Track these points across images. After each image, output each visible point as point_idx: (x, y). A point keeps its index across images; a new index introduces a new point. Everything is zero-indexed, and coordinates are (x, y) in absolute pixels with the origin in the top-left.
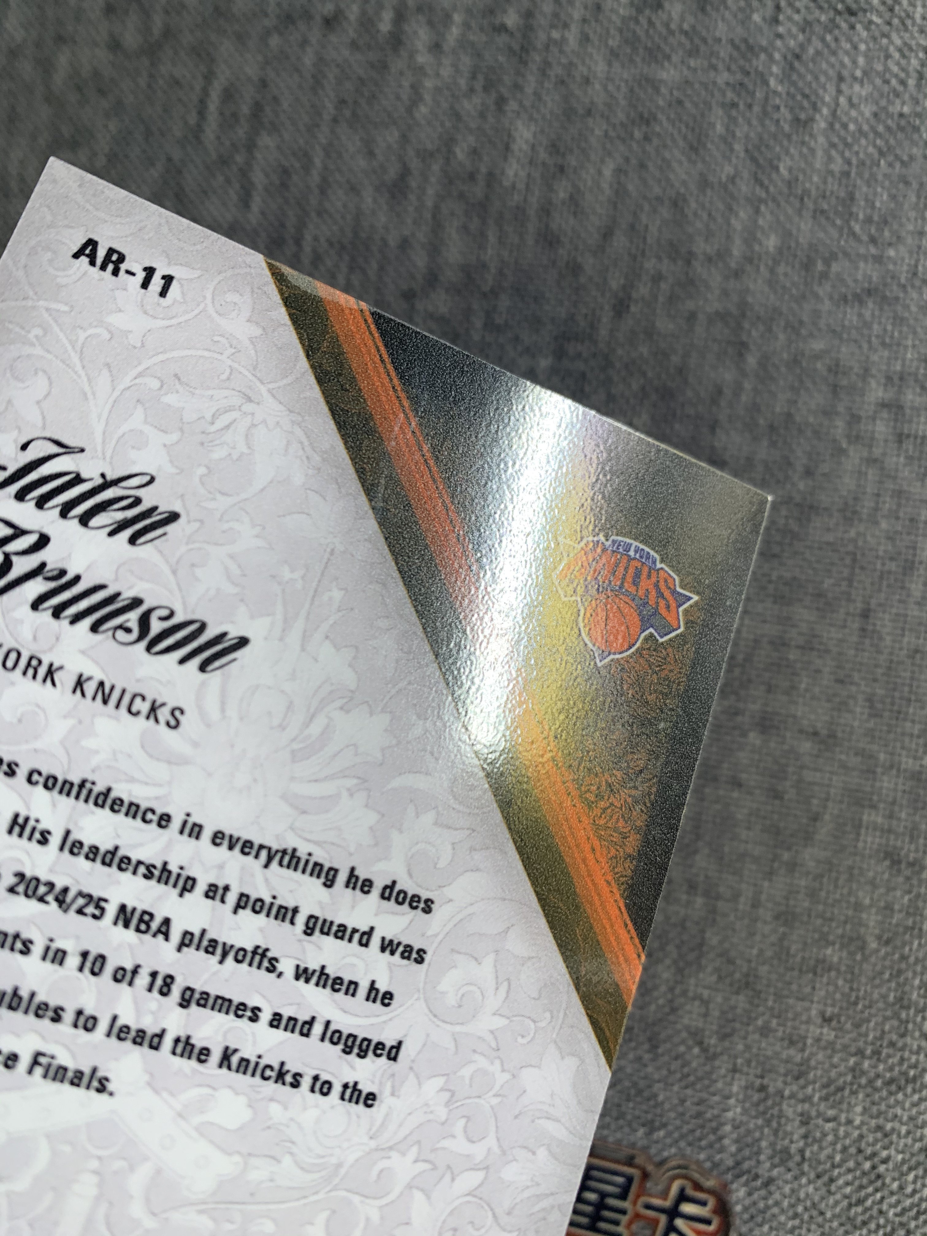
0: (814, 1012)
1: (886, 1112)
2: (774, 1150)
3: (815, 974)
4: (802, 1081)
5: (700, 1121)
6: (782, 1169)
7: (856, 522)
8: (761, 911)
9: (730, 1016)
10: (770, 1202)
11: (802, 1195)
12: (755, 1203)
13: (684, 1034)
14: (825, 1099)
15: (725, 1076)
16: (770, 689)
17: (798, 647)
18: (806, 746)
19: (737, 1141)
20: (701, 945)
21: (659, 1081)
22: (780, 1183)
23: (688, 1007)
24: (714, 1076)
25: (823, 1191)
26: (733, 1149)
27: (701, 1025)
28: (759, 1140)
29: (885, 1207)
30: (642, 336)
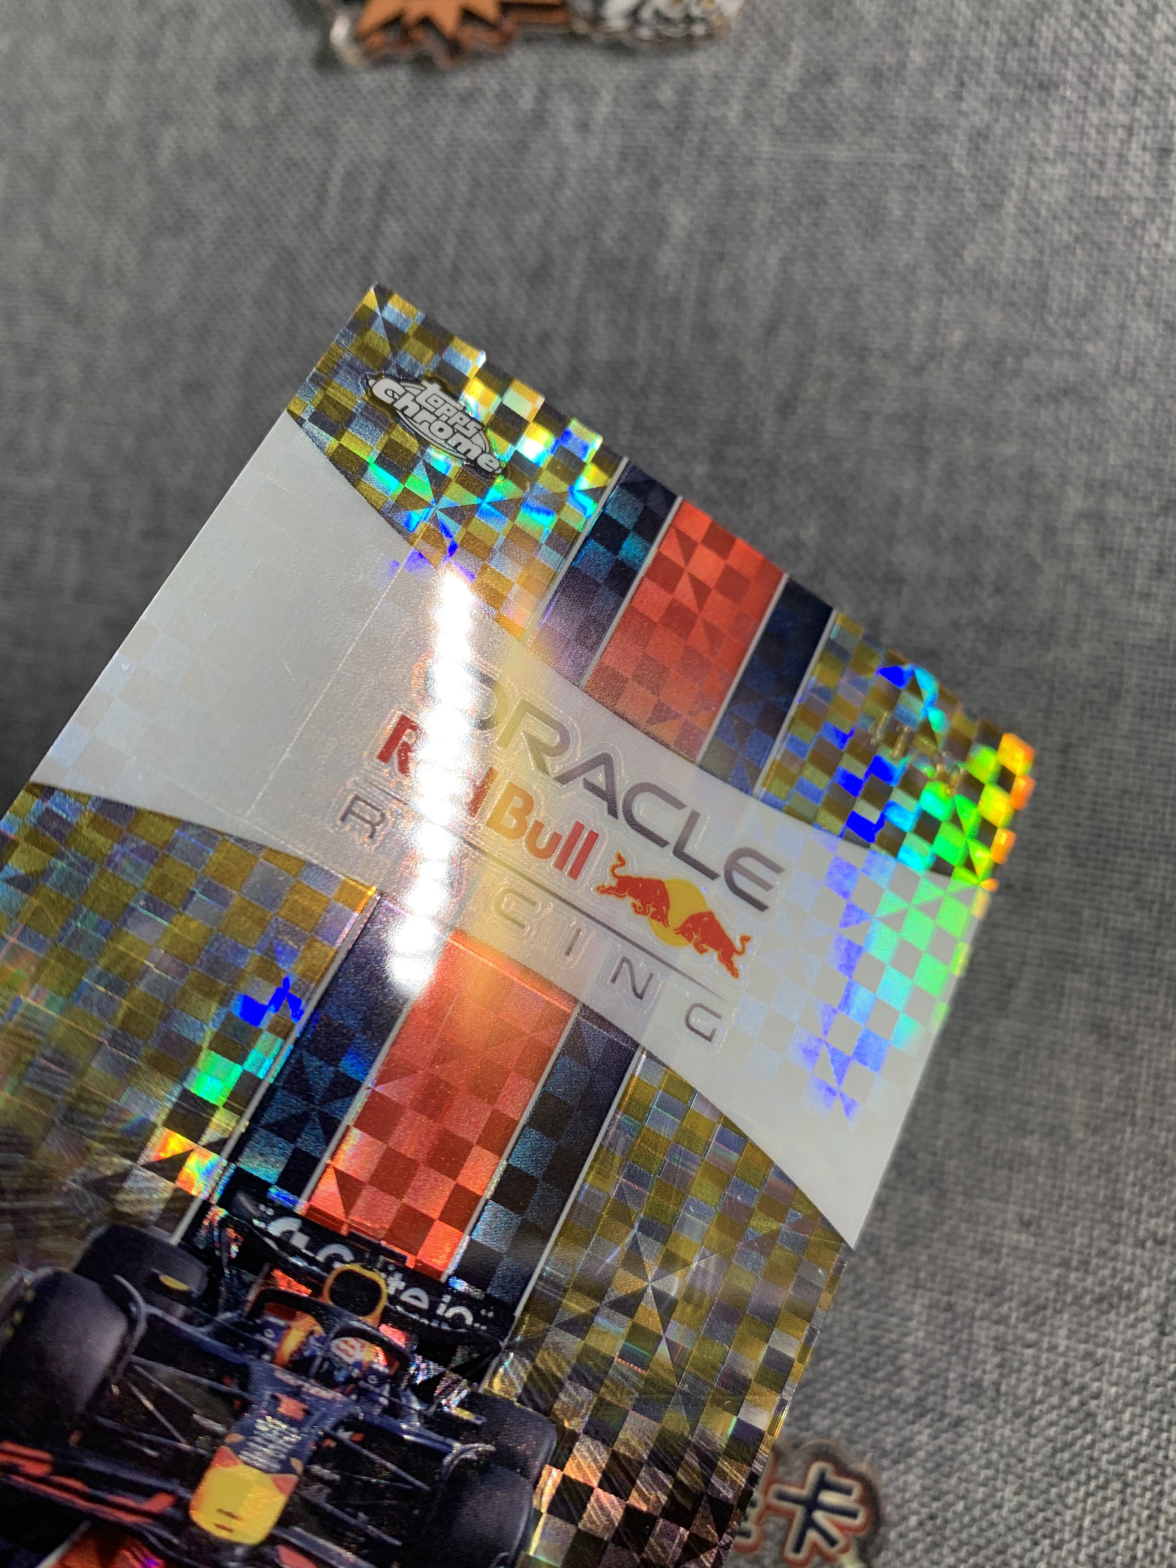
0: (1010, 1216)
1: (1096, 1336)
3: (1011, 1169)
5: (875, 1348)
6: (972, 1407)
10: (960, 1447)
11: (997, 1439)
12: (941, 1449)
14: (1025, 1319)
19: (919, 1372)
22: (971, 1424)
24: (892, 1294)
25: (1021, 1435)
26: (915, 1382)
29: (1096, 1454)
30: (811, 440)
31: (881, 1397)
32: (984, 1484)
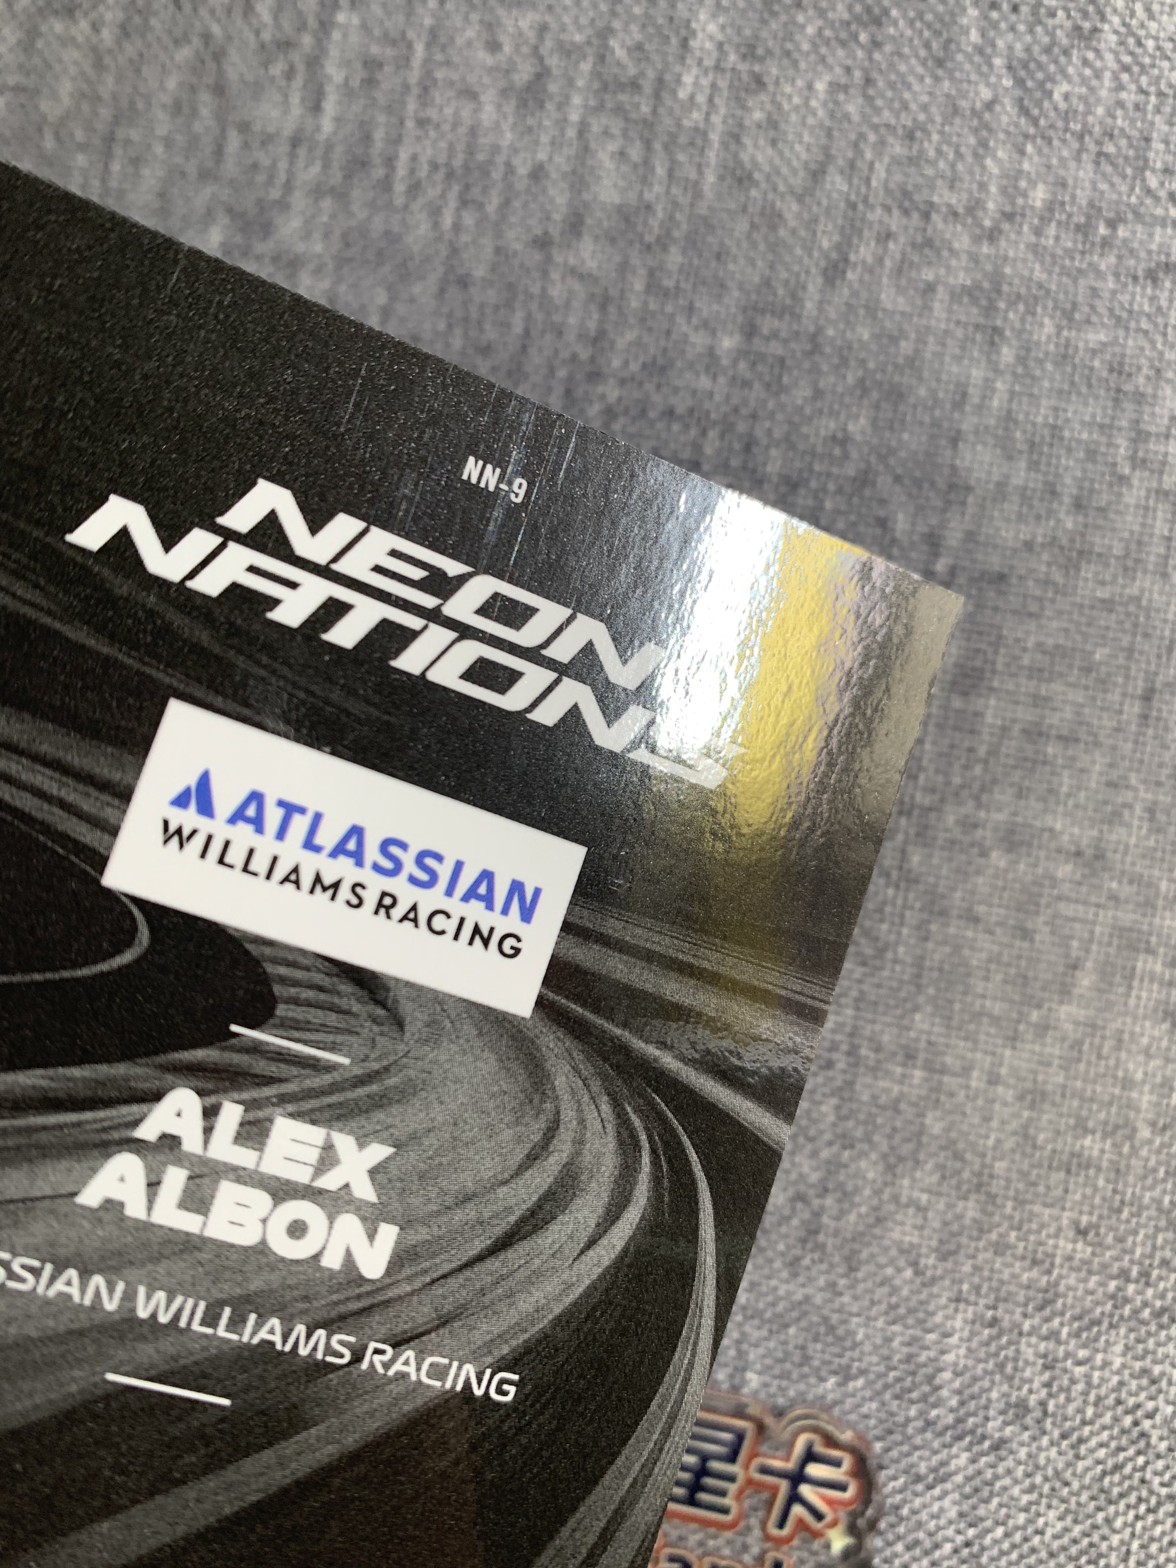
0: (1065, 1222)
1: (1154, 1353)
2: (1008, 1404)
3: (1068, 1172)
4: (1047, 1312)
5: (912, 1367)
6: (1016, 1428)
7: (1139, 575)
8: (1000, 1089)
9: (955, 1227)
10: (1000, 1470)
11: (1042, 1461)
12: (979, 1473)
13: (894, 1252)
14: (1077, 1335)
15: (945, 1307)
16: (1021, 793)
17: (1060, 737)
18: (1065, 870)
19: (958, 1392)
20: (920, 1133)
21: (858, 1315)
22: (1014, 1446)
23: (899, 1217)
24: (931, 1307)
25: (1070, 1455)
26: (954, 1402)
27: (915, 1240)
28: (989, 1390)
29: (1148, 1476)
30: (862, 312)
31: (916, 1419)
32: (1026, 1510)
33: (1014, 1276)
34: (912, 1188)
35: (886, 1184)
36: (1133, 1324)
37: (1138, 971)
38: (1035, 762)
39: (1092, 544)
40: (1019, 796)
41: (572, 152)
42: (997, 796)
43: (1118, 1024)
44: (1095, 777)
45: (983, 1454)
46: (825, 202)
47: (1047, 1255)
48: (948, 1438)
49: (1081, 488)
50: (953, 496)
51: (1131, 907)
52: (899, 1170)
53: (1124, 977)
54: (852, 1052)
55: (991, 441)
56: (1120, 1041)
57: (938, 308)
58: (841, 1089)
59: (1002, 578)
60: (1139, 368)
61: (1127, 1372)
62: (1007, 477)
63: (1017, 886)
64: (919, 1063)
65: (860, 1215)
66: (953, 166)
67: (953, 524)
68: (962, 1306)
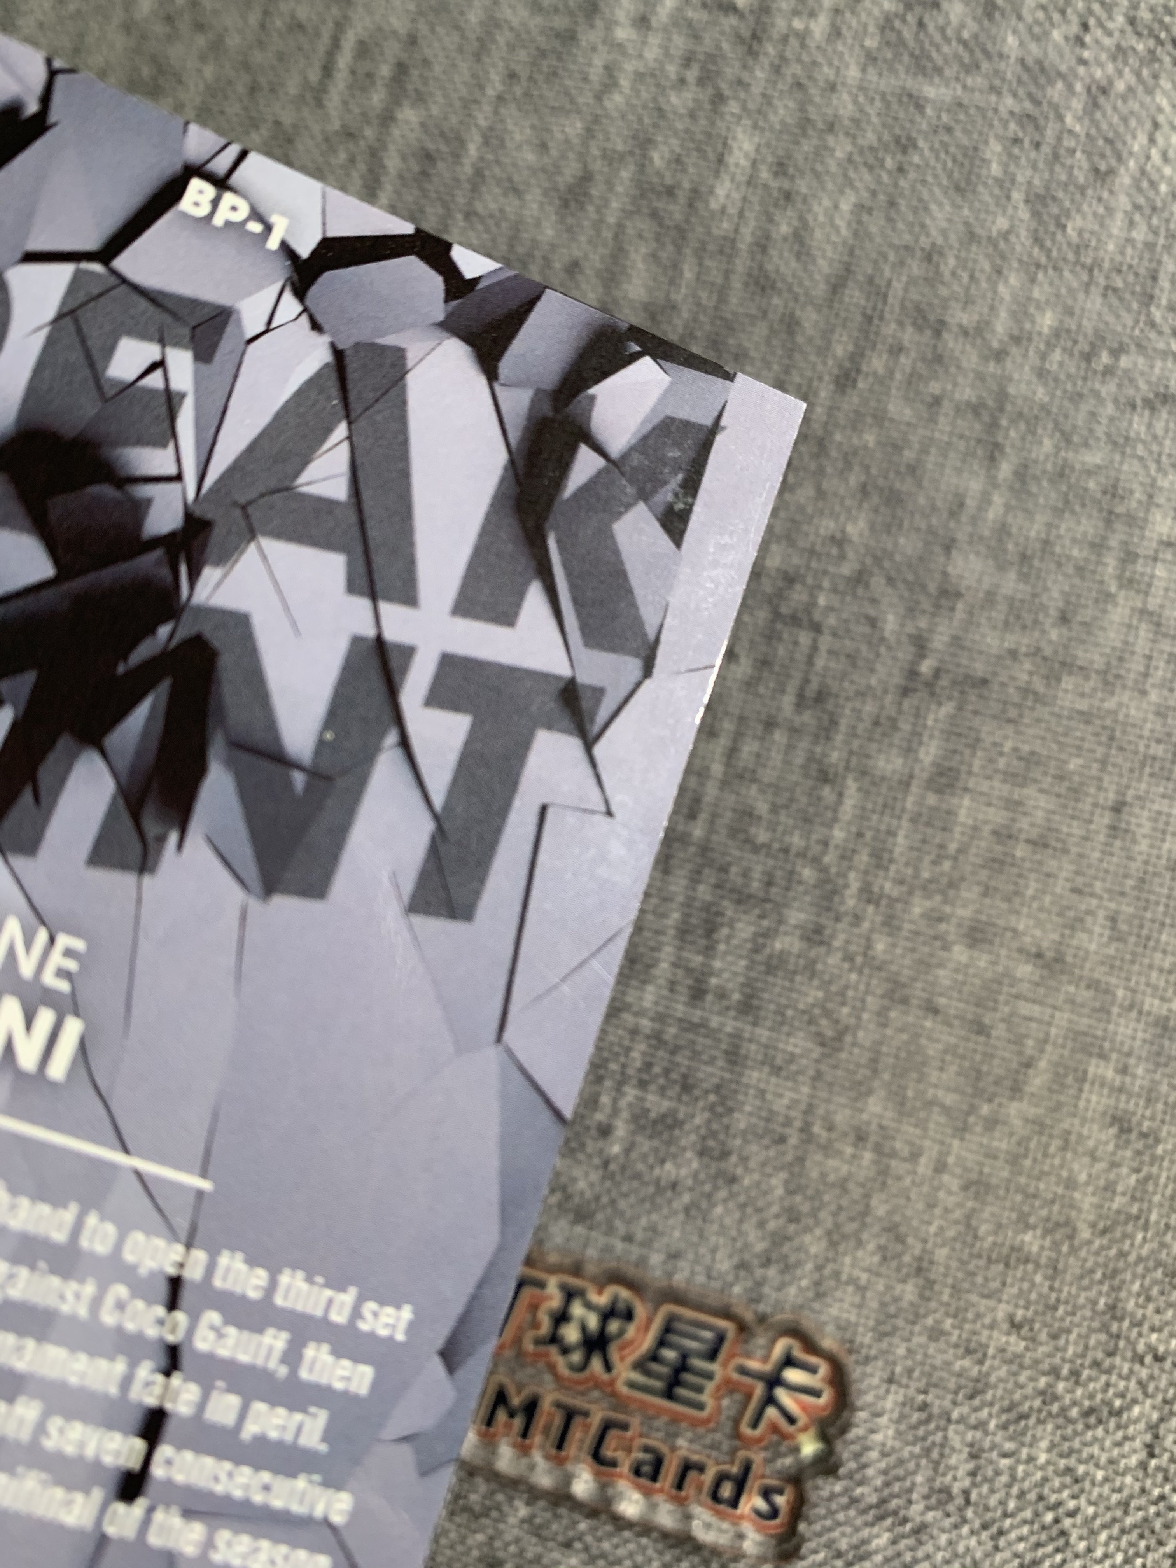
0: (1000, 1315)
1: (1079, 1451)
2: (932, 1489)
3: (1007, 1265)
4: (977, 1402)
6: (938, 1513)
7: (1118, 690)
9: (892, 1309)
12: (899, 1555)
14: (1004, 1427)
15: (877, 1387)
17: (1028, 841)
18: (1025, 970)
19: (884, 1472)
20: (865, 1214)
22: (935, 1531)
23: (838, 1294)
25: (989, 1546)
27: (853, 1318)
28: (913, 1473)
30: (869, 420)
33: (948, 1364)
34: (853, 1266)
35: (827, 1260)
36: (1061, 1421)
37: (1090, 1076)
38: (1002, 863)
39: (1075, 657)
40: (985, 894)
41: (606, 252)
42: (964, 894)
43: (1066, 1125)
44: (1061, 882)
45: (903, 1536)
46: (843, 314)
47: (981, 1345)
48: (870, 1517)
49: (1068, 603)
50: (943, 602)
51: (1085, 1011)
52: (842, 1248)
53: (1076, 1080)
54: (806, 1129)
55: (983, 549)
56: (1067, 1141)
57: (943, 422)
58: (791, 1164)
59: (984, 682)
60: (1132, 492)
61: (1051, 1468)
62: (998, 586)
63: (977, 981)
64: (869, 1145)
65: (800, 1288)
66: (968, 289)
67: (941, 629)
68: (893, 1388)
